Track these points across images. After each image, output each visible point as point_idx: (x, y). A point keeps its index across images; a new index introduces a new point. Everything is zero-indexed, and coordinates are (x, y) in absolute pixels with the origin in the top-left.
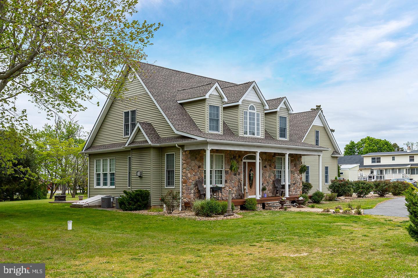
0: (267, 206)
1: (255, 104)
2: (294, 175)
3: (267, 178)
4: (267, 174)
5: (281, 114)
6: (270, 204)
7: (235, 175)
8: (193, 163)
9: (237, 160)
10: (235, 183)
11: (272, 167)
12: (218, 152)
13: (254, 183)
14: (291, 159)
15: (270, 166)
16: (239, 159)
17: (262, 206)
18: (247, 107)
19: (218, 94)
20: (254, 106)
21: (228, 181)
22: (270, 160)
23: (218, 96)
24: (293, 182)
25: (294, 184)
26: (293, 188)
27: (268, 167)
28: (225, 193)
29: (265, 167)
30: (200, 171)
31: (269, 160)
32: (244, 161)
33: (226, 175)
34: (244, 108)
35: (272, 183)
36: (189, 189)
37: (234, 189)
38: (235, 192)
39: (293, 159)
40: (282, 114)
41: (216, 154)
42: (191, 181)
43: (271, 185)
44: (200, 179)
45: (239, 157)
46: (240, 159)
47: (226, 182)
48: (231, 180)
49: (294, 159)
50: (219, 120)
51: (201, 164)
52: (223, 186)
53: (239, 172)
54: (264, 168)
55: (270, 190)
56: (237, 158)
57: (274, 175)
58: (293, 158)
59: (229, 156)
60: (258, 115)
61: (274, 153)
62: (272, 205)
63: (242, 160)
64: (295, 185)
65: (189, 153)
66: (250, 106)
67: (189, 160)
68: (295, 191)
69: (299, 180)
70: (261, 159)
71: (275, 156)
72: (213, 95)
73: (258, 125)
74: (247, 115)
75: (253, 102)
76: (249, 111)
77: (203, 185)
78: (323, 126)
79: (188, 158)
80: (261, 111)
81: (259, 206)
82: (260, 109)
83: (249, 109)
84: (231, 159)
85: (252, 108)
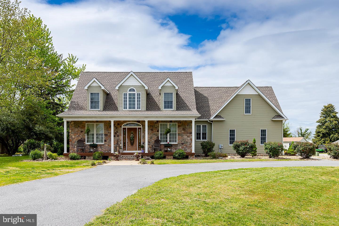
1: (135, 87)
2: (182, 137)
3: (148, 139)
4: (149, 136)
5: (166, 91)
8: (76, 130)
10: (114, 142)
11: (154, 131)
15: (152, 130)
21: (107, 141)
23: (98, 86)
24: (181, 142)
25: (183, 144)
26: (180, 147)
27: (149, 131)
28: (104, 148)
30: (82, 134)
32: (123, 127)
33: (105, 137)
34: (123, 91)
35: (154, 142)
36: (73, 145)
40: (168, 91)
41: (97, 123)
42: (75, 140)
45: (118, 124)
46: (119, 126)
47: (105, 141)
48: (110, 140)
50: (99, 101)
51: (83, 130)
53: (118, 135)
55: (152, 148)
56: (116, 125)
57: (157, 137)
58: (180, 123)
60: (139, 95)
61: (156, 121)
63: (121, 127)
65: (74, 124)
66: (129, 89)
68: (183, 149)
69: (190, 141)
70: (141, 125)
71: (158, 123)
72: (94, 86)
73: (139, 101)
74: (126, 95)
75: (132, 86)
76: (128, 92)
77: (84, 143)
78: (258, 94)
79: (73, 127)
80: (142, 91)
81: (112, 158)
82: (141, 90)
83: (128, 90)
84: (110, 126)
85: (132, 90)
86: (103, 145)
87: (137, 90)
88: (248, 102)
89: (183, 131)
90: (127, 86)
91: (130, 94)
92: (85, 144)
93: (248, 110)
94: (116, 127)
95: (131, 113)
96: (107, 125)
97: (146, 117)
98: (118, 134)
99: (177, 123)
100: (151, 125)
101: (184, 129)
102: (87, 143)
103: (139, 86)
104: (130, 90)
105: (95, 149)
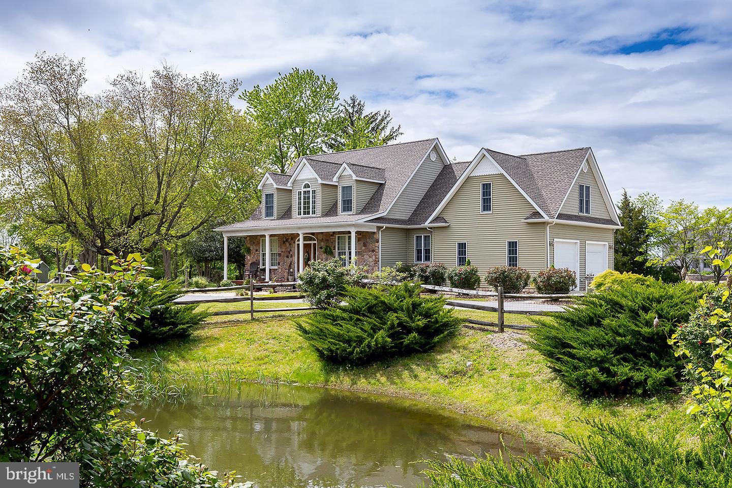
1: (310, 181)
2: (363, 257)
4: (324, 256)
5: (344, 184)
7: (288, 257)
8: (252, 248)
9: (290, 243)
10: (287, 265)
14: (358, 236)
18: (301, 186)
20: (309, 183)
22: (328, 240)
28: (278, 274)
29: (321, 248)
30: (257, 254)
31: (326, 240)
34: (298, 188)
37: (287, 271)
42: (250, 262)
45: (292, 240)
47: (279, 264)
51: (257, 248)
53: (292, 255)
54: (320, 250)
56: (290, 241)
60: (314, 192)
63: (294, 242)
66: (304, 184)
70: (316, 240)
71: (334, 236)
72: (268, 184)
73: (314, 202)
74: (301, 194)
75: (307, 179)
76: (303, 190)
77: (259, 266)
80: (317, 186)
82: (315, 184)
83: (303, 187)
84: (284, 242)
85: (307, 186)
86: (277, 269)
87: (312, 185)
88: (487, 188)
89: (364, 248)
90: (301, 180)
91: (305, 192)
93: (487, 206)
95: (307, 221)
97: (300, 228)
98: (292, 253)
101: (365, 245)
103: (313, 179)
104: (305, 187)
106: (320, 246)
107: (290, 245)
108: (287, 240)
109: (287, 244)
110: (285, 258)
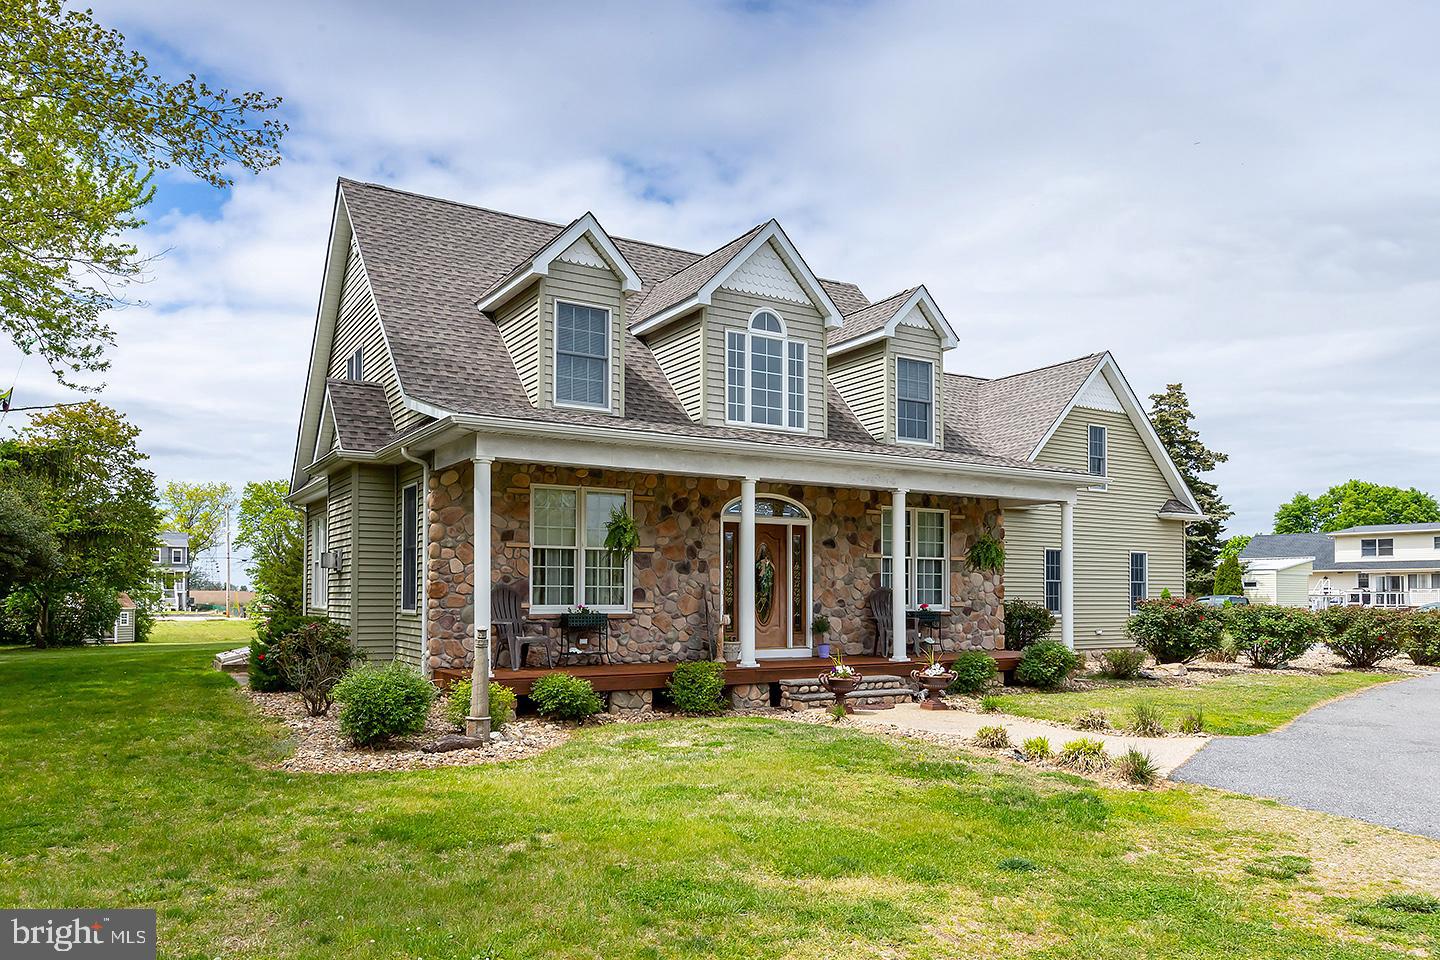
0: (787, 694)
1: (782, 307)
2: (966, 579)
3: (839, 585)
4: (840, 572)
5: (905, 351)
6: (800, 686)
7: (684, 569)
9: (691, 514)
10: (685, 601)
11: (863, 544)
12: (598, 483)
13: (776, 605)
14: (953, 517)
15: (853, 540)
16: (706, 510)
17: (766, 696)
18: (745, 316)
19: (600, 264)
20: (777, 315)
21: (649, 594)
22: (854, 520)
23: (603, 269)
24: (963, 604)
25: (967, 611)
26: (960, 627)
27: (843, 546)
28: (634, 636)
29: (831, 543)
30: (508, 553)
31: (846, 519)
32: (724, 518)
33: (638, 572)
34: (728, 321)
35: (860, 604)
36: (453, 621)
37: (681, 623)
38: (683, 635)
39: (958, 517)
40: (912, 352)
41: (592, 489)
42: (463, 587)
43: (858, 612)
44: (513, 581)
45: (705, 502)
46: (707, 512)
47: (639, 594)
48: (663, 590)
49: (963, 517)
50: (606, 360)
51: (513, 525)
52: (626, 612)
53: (703, 562)
54: (824, 549)
55: (852, 631)
56: (694, 506)
57: (871, 575)
58: (960, 513)
59: (653, 499)
60: (796, 351)
62: (810, 692)
63: (717, 516)
64: (973, 613)
65: (458, 482)
66: (756, 312)
67: (459, 508)
68: (969, 636)
69: (992, 598)
70: (808, 514)
71: (877, 506)
72: (578, 264)
73: (796, 385)
74: (742, 347)
75: (770, 300)
76: (751, 333)
77: (524, 605)
78: (1123, 412)
79: (451, 502)
80: (812, 335)
81: (753, 696)
82: (805, 327)
83: (751, 319)
84: (666, 511)
85: (766, 321)
86: (629, 618)
87: (792, 325)
90: (743, 295)
91: (758, 343)
92: (526, 611)
94: (695, 516)
96: (651, 502)
98: (702, 555)
99: (946, 512)
100: (850, 515)
102: (536, 610)
103: (796, 305)
104: (759, 322)
105: (584, 641)
106: (824, 538)
107: (695, 523)
108: (681, 505)
109: (685, 522)
110: (674, 572)
